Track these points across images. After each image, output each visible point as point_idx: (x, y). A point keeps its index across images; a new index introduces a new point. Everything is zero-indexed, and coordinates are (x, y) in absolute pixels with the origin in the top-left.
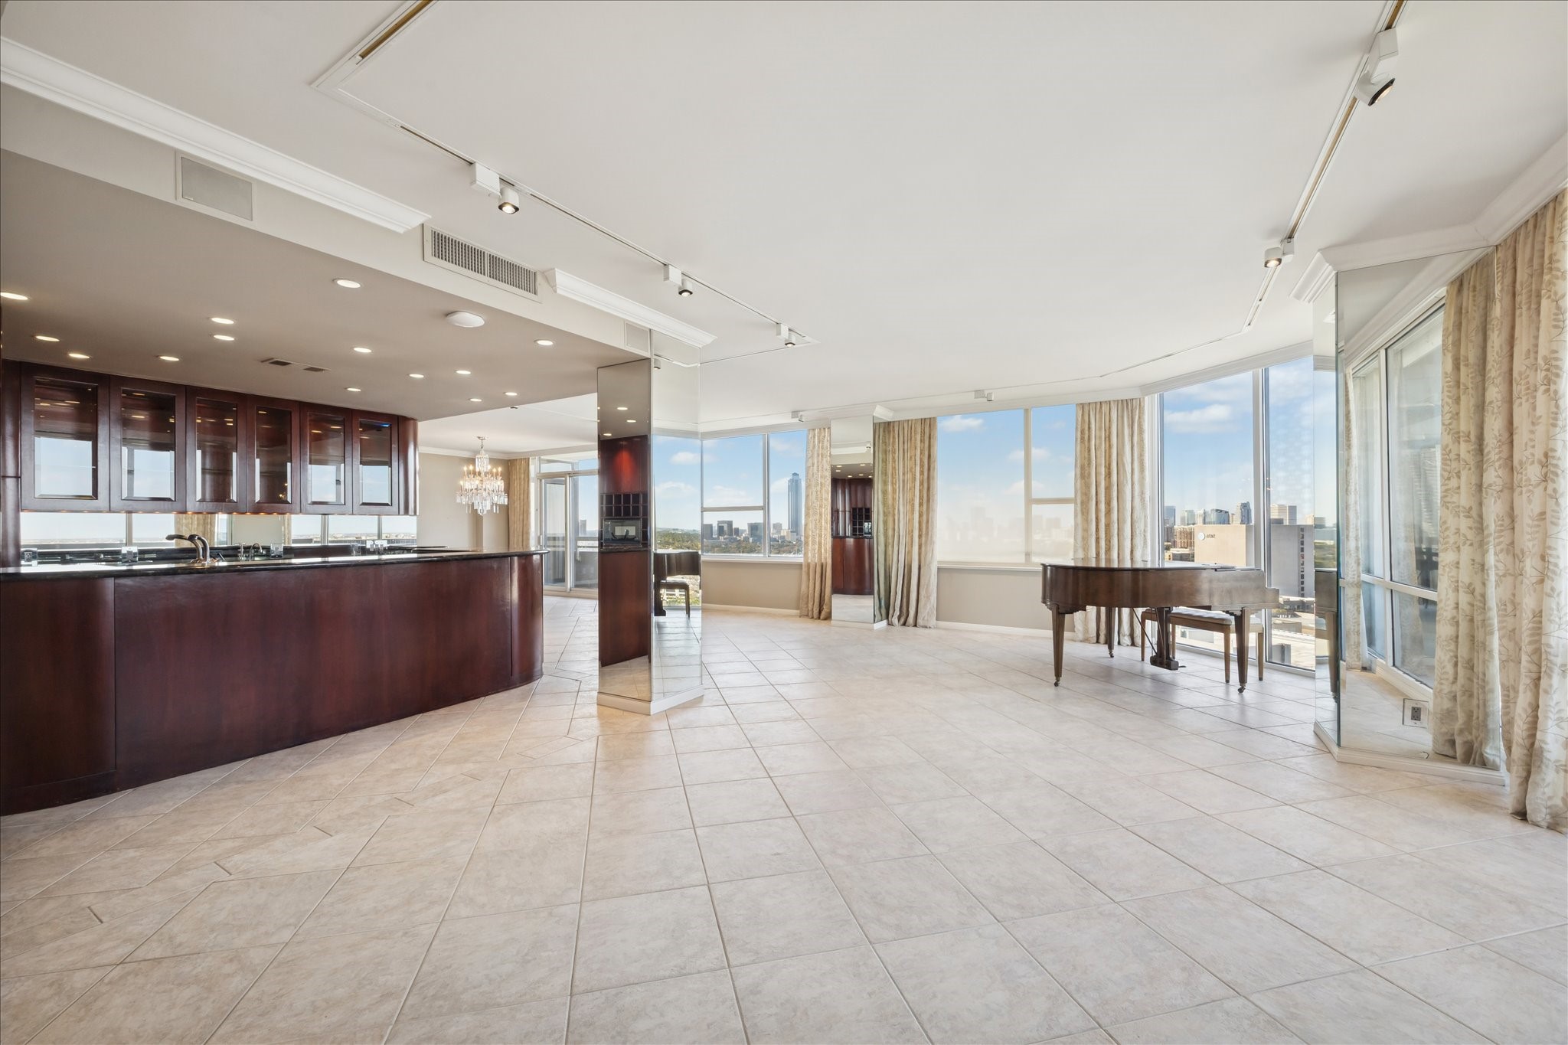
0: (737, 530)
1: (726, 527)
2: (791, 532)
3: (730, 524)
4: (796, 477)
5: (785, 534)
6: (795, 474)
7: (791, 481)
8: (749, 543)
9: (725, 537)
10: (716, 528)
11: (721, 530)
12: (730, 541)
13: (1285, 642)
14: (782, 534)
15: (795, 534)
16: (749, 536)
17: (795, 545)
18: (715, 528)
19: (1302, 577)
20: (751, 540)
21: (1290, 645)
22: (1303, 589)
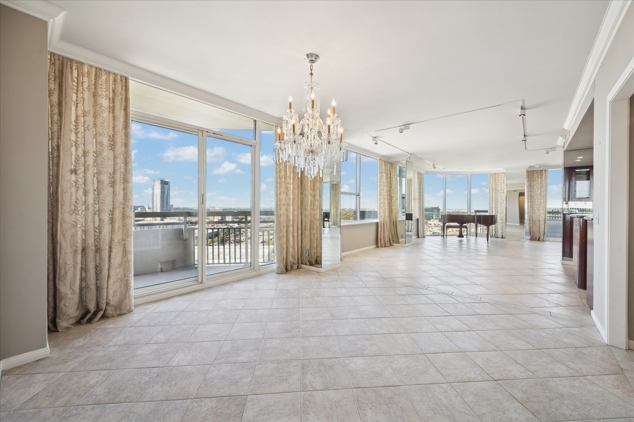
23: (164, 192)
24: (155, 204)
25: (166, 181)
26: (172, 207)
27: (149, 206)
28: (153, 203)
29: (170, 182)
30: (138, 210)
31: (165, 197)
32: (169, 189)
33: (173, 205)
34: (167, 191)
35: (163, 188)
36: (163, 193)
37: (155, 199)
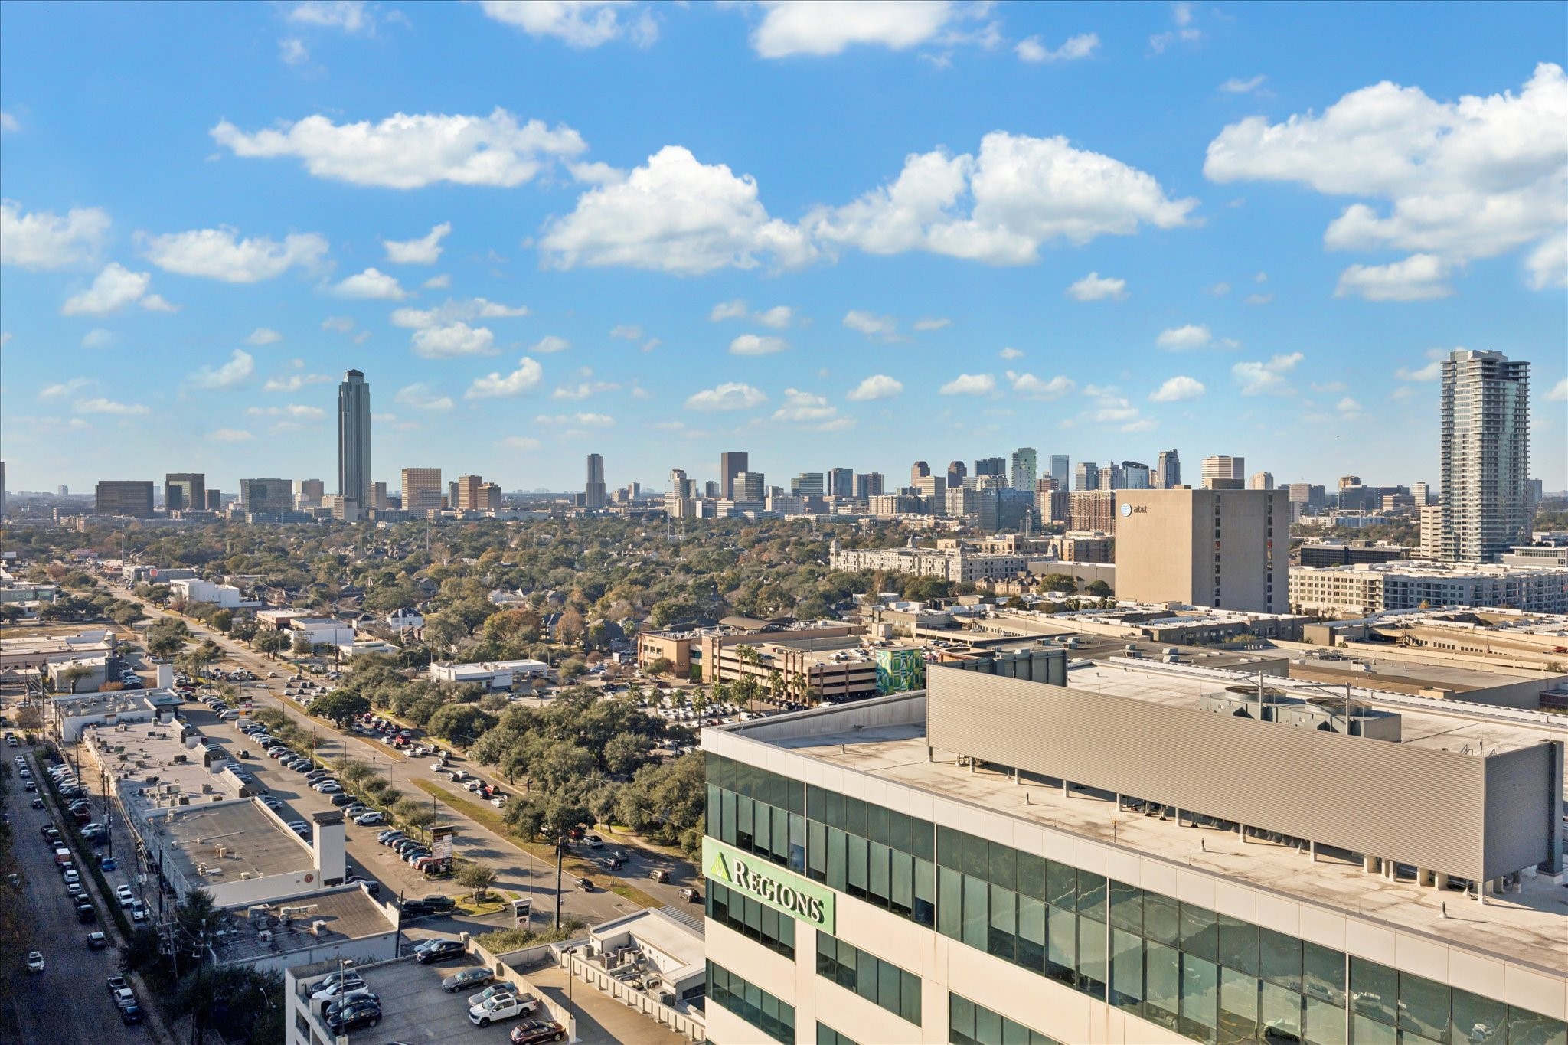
0: (215, 495)
1: (186, 486)
2: (346, 500)
3: (198, 480)
4: (356, 380)
5: (332, 505)
6: (354, 374)
7: (345, 388)
8: (247, 525)
9: (186, 511)
10: (163, 491)
11: (174, 495)
12: (197, 520)
13: (1555, 737)
14: (324, 505)
15: (355, 504)
16: (247, 509)
17: (356, 530)
18: (160, 491)
19: (1270, 579)
20: (250, 518)
21: (1561, 744)
22: (1270, 599)
23: (1498, 416)
24: (1456, 477)
25: (1510, 360)
26: (1536, 495)
27: (1427, 487)
28: (1447, 473)
29: (1526, 364)
30: (1381, 508)
31: (1506, 442)
32: (1522, 402)
33: (1539, 483)
34: (1516, 410)
35: (1497, 396)
36: (1492, 421)
37: (1457, 454)
